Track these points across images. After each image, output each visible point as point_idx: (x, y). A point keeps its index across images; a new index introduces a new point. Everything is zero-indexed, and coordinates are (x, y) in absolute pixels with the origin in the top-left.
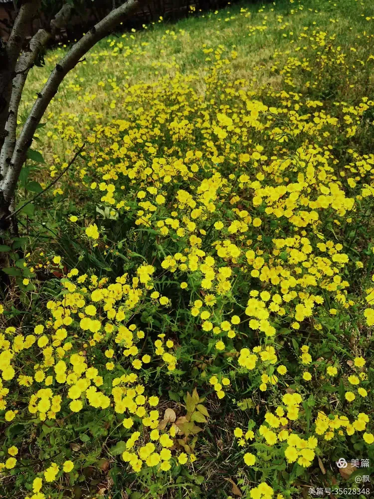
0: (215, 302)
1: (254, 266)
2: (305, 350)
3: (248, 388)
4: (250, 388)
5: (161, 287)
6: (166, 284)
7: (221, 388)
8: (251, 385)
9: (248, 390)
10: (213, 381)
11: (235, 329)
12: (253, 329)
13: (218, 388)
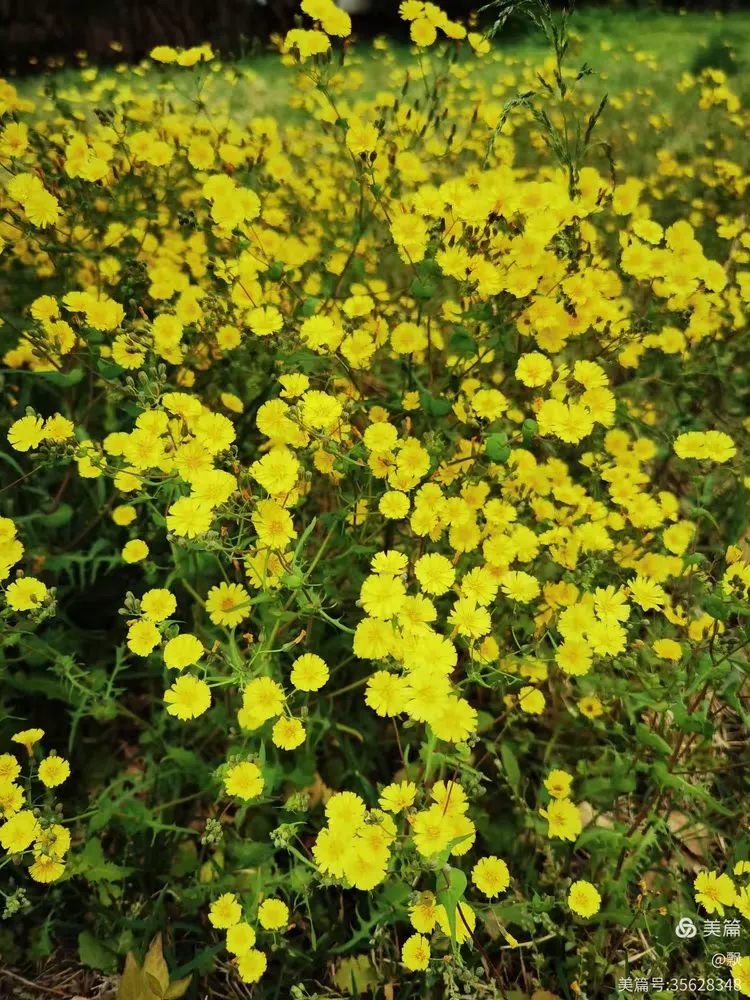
0: (245, 612)
1: (393, 480)
2: (558, 788)
3: (358, 928)
4: (366, 926)
5: (88, 575)
6: (105, 565)
7: (253, 941)
8: (367, 918)
9: (358, 936)
10: (224, 913)
11: (305, 709)
12: (381, 713)
13: (240, 942)
